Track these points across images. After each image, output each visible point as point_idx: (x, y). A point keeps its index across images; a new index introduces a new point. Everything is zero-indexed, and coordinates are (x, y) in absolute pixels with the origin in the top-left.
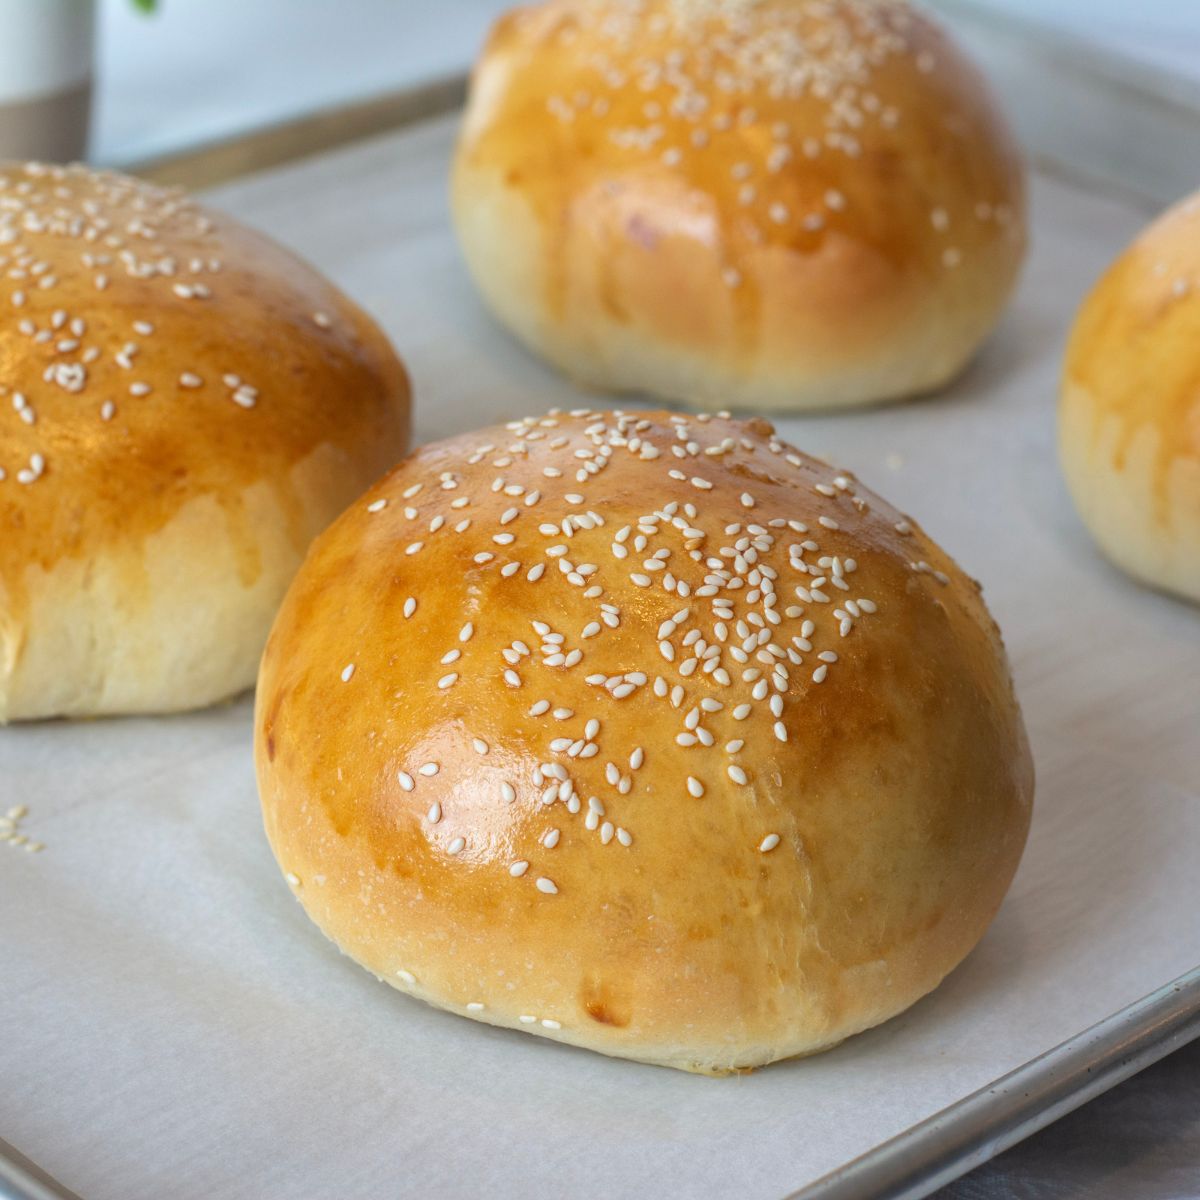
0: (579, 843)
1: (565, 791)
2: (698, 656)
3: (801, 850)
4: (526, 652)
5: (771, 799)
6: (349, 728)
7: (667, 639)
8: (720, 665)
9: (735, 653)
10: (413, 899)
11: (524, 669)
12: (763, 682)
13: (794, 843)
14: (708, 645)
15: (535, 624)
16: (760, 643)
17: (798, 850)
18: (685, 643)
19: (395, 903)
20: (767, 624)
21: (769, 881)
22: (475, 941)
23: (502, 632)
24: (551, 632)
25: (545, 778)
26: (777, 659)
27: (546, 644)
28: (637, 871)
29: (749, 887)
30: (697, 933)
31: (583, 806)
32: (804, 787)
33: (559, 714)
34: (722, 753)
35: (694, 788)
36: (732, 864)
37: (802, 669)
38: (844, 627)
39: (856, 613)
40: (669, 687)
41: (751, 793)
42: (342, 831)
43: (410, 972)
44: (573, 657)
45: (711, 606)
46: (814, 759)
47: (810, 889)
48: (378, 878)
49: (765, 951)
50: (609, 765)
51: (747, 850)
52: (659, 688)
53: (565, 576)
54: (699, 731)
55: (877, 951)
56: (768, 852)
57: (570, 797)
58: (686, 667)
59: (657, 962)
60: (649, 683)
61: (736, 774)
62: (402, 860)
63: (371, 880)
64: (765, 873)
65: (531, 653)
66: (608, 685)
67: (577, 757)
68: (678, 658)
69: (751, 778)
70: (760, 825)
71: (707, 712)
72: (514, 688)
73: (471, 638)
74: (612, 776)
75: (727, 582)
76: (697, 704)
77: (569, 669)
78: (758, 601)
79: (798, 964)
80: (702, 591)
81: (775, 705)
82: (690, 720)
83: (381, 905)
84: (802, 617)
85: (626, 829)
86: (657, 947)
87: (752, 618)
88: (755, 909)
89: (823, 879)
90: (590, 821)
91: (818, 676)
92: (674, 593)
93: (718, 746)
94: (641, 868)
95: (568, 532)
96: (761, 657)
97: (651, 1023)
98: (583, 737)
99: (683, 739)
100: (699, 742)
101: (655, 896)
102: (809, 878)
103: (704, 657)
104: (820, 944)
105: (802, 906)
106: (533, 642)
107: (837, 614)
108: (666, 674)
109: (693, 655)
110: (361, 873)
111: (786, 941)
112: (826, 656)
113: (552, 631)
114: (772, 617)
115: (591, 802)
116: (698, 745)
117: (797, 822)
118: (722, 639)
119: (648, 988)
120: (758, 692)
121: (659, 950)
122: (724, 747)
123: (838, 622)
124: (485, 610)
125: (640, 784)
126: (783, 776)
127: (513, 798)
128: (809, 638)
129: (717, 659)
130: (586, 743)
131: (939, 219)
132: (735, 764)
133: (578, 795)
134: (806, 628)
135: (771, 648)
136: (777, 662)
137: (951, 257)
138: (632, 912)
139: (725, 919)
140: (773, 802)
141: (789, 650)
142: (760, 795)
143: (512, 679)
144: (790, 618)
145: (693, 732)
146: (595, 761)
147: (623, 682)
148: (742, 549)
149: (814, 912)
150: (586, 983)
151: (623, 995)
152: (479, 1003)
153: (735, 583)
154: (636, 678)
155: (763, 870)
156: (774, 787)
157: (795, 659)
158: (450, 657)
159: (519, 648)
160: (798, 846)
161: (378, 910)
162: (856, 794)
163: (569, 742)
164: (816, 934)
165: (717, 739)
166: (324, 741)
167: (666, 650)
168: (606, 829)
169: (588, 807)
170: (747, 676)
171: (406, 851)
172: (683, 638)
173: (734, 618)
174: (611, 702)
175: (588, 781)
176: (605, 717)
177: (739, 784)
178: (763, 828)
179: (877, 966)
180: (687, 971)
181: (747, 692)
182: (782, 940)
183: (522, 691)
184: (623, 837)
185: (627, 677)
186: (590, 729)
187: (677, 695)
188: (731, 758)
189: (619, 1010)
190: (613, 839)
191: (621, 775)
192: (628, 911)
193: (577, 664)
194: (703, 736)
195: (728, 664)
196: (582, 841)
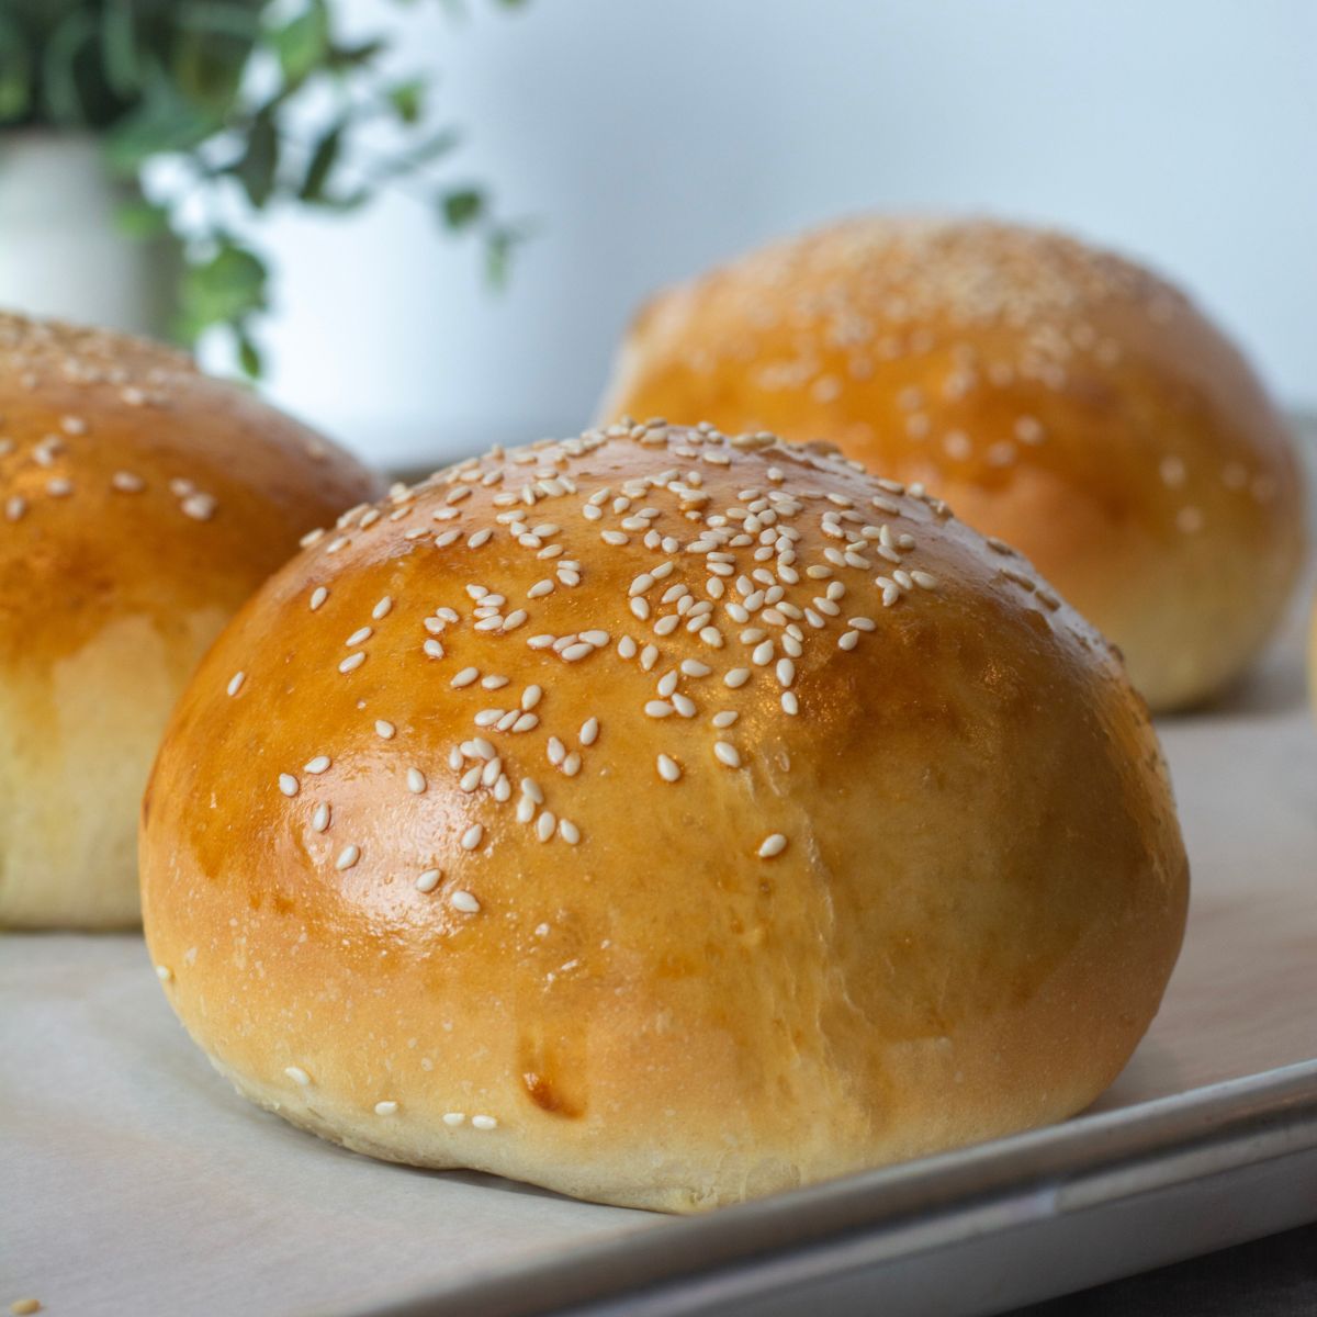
0: (512, 842)
1: (491, 773)
2: (680, 613)
3: (817, 860)
4: (454, 618)
5: (774, 787)
6: (228, 745)
7: (643, 595)
8: (710, 623)
9: (734, 611)
10: (296, 942)
11: (452, 638)
12: (768, 644)
13: (808, 850)
14: (696, 601)
15: (469, 588)
16: (767, 601)
17: (813, 860)
18: (665, 599)
19: (274, 954)
20: (778, 582)
21: (773, 901)
22: (375, 995)
23: (428, 602)
24: (489, 594)
25: (466, 759)
26: (789, 620)
27: (482, 607)
28: (587, 878)
29: (744, 905)
30: (670, 968)
31: (514, 793)
32: (822, 779)
33: (489, 683)
34: (708, 729)
35: (666, 769)
36: (720, 872)
37: (823, 635)
38: (888, 596)
39: (908, 585)
40: (639, 648)
41: (746, 777)
42: (212, 870)
43: (303, 1069)
44: (515, 618)
45: (705, 562)
46: (837, 742)
47: (831, 915)
48: (253, 922)
49: (769, 996)
50: (552, 740)
51: (740, 855)
52: (625, 648)
53: (517, 539)
54: (676, 699)
55: (936, 1022)
56: (769, 859)
57: (497, 780)
58: (664, 625)
59: (617, 1009)
60: (612, 643)
61: (725, 754)
62: (282, 890)
63: (245, 929)
64: (766, 888)
65: (461, 620)
66: (557, 646)
67: (509, 730)
68: (653, 616)
69: (746, 760)
70: (759, 822)
71: (689, 677)
72: (434, 660)
73: (387, 614)
74: (554, 753)
75: (731, 539)
76: (676, 666)
77: (507, 633)
78: (770, 559)
79: (818, 1024)
80: (694, 547)
81: (784, 671)
82: (665, 685)
83: (258, 964)
84: (829, 579)
85: (573, 822)
86: (616, 986)
87: (759, 575)
88: (753, 936)
89: (851, 904)
90: (523, 811)
91: (845, 642)
92: (658, 549)
93: (701, 719)
94: (594, 876)
95: (529, 499)
96: (767, 616)
97: (616, 1107)
98: (520, 705)
99: (654, 708)
100: (676, 713)
101: (612, 913)
102: (829, 899)
103: (689, 614)
104: (851, 997)
105: (821, 937)
106: (465, 608)
107: (880, 582)
108: (637, 635)
109: (675, 612)
110: (233, 923)
111: (799, 989)
112: (860, 623)
113: (490, 592)
114: (788, 575)
115: (525, 786)
116: (673, 717)
117: (812, 822)
118: (716, 595)
119: (607, 1050)
120: (760, 655)
121: (618, 991)
122: (711, 720)
123: (881, 590)
124: (409, 585)
125: (591, 764)
126: (792, 759)
127: (422, 788)
128: (837, 601)
129: (706, 616)
130: (522, 713)
131: (1173, 472)
132: (724, 740)
133: (508, 778)
134: (834, 589)
135: (782, 606)
136: (788, 624)
137: (1190, 520)
138: (581, 935)
139: (711, 948)
140: (777, 792)
141: (807, 611)
142: (759, 782)
143: (433, 649)
144: (812, 579)
145: (668, 699)
146: (532, 737)
147: (578, 642)
148: (756, 511)
149: (839, 950)
150: (525, 1046)
151: (574, 1064)
152: (389, 1100)
153: (740, 540)
154: (595, 637)
155: (764, 883)
156: (779, 772)
157: (814, 621)
158: (360, 635)
159: (446, 614)
160: (813, 852)
161: (255, 972)
162: (898, 795)
163: (500, 712)
164: (843, 980)
165: (700, 711)
166: (200, 769)
167: (639, 608)
168: (545, 821)
169: (522, 793)
170: (747, 636)
171: (286, 876)
172: (663, 595)
173: (735, 574)
174: (559, 666)
175: (523, 762)
176: (550, 684)
177: (729, 767)
178: (764, 827)
179: (935, 1046)
180: (661, 1021)
181: (746, 655)
182: (793, 986)
183: (444, 663)
184: (567, 831)
185: (582, 636)
186: (529, 696)
187: (648, 656)
188: (720, 734)
189: (571, 1089)
190: (553, 837)
191: (567, 751)
192: (576, 934)
193: (520, 627)
194: (681, 705)
195: (722, 621)
196: (512, 840)
